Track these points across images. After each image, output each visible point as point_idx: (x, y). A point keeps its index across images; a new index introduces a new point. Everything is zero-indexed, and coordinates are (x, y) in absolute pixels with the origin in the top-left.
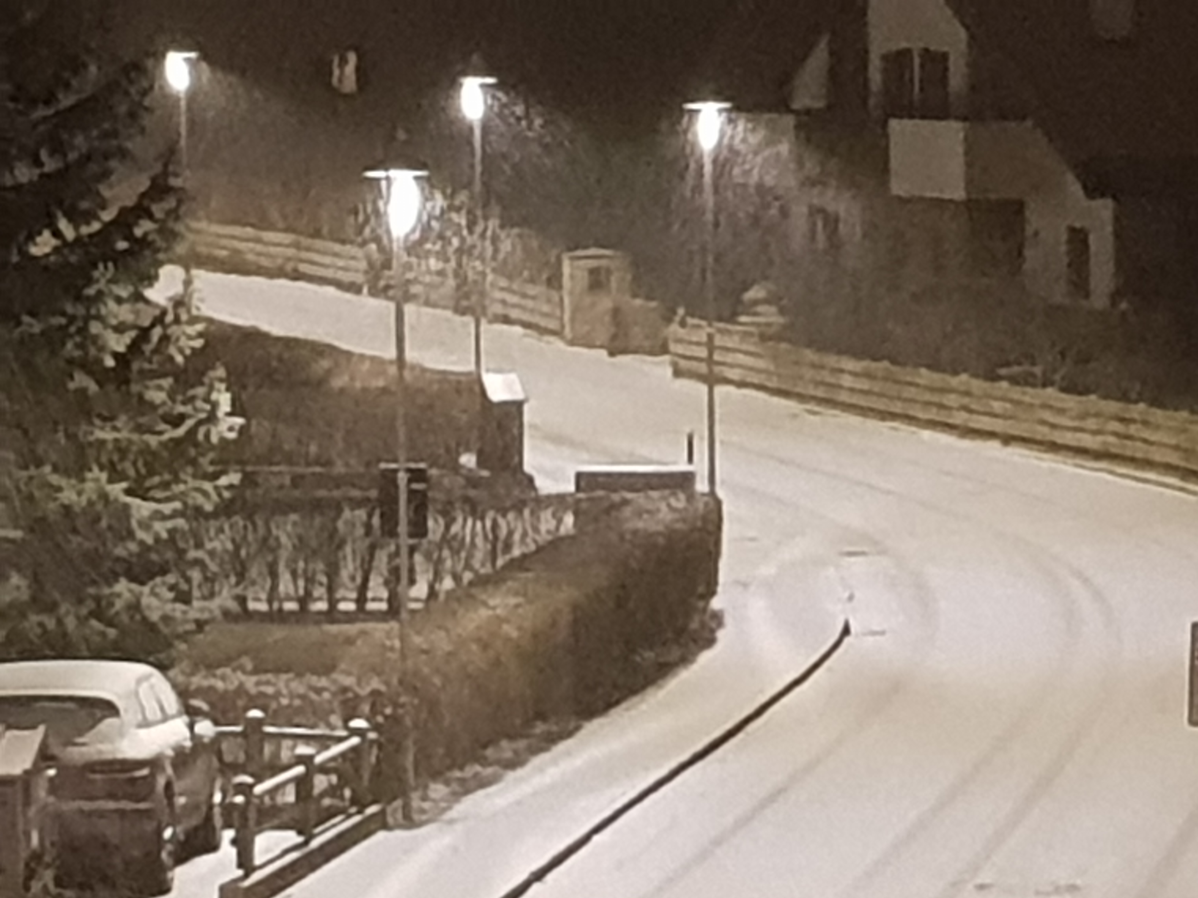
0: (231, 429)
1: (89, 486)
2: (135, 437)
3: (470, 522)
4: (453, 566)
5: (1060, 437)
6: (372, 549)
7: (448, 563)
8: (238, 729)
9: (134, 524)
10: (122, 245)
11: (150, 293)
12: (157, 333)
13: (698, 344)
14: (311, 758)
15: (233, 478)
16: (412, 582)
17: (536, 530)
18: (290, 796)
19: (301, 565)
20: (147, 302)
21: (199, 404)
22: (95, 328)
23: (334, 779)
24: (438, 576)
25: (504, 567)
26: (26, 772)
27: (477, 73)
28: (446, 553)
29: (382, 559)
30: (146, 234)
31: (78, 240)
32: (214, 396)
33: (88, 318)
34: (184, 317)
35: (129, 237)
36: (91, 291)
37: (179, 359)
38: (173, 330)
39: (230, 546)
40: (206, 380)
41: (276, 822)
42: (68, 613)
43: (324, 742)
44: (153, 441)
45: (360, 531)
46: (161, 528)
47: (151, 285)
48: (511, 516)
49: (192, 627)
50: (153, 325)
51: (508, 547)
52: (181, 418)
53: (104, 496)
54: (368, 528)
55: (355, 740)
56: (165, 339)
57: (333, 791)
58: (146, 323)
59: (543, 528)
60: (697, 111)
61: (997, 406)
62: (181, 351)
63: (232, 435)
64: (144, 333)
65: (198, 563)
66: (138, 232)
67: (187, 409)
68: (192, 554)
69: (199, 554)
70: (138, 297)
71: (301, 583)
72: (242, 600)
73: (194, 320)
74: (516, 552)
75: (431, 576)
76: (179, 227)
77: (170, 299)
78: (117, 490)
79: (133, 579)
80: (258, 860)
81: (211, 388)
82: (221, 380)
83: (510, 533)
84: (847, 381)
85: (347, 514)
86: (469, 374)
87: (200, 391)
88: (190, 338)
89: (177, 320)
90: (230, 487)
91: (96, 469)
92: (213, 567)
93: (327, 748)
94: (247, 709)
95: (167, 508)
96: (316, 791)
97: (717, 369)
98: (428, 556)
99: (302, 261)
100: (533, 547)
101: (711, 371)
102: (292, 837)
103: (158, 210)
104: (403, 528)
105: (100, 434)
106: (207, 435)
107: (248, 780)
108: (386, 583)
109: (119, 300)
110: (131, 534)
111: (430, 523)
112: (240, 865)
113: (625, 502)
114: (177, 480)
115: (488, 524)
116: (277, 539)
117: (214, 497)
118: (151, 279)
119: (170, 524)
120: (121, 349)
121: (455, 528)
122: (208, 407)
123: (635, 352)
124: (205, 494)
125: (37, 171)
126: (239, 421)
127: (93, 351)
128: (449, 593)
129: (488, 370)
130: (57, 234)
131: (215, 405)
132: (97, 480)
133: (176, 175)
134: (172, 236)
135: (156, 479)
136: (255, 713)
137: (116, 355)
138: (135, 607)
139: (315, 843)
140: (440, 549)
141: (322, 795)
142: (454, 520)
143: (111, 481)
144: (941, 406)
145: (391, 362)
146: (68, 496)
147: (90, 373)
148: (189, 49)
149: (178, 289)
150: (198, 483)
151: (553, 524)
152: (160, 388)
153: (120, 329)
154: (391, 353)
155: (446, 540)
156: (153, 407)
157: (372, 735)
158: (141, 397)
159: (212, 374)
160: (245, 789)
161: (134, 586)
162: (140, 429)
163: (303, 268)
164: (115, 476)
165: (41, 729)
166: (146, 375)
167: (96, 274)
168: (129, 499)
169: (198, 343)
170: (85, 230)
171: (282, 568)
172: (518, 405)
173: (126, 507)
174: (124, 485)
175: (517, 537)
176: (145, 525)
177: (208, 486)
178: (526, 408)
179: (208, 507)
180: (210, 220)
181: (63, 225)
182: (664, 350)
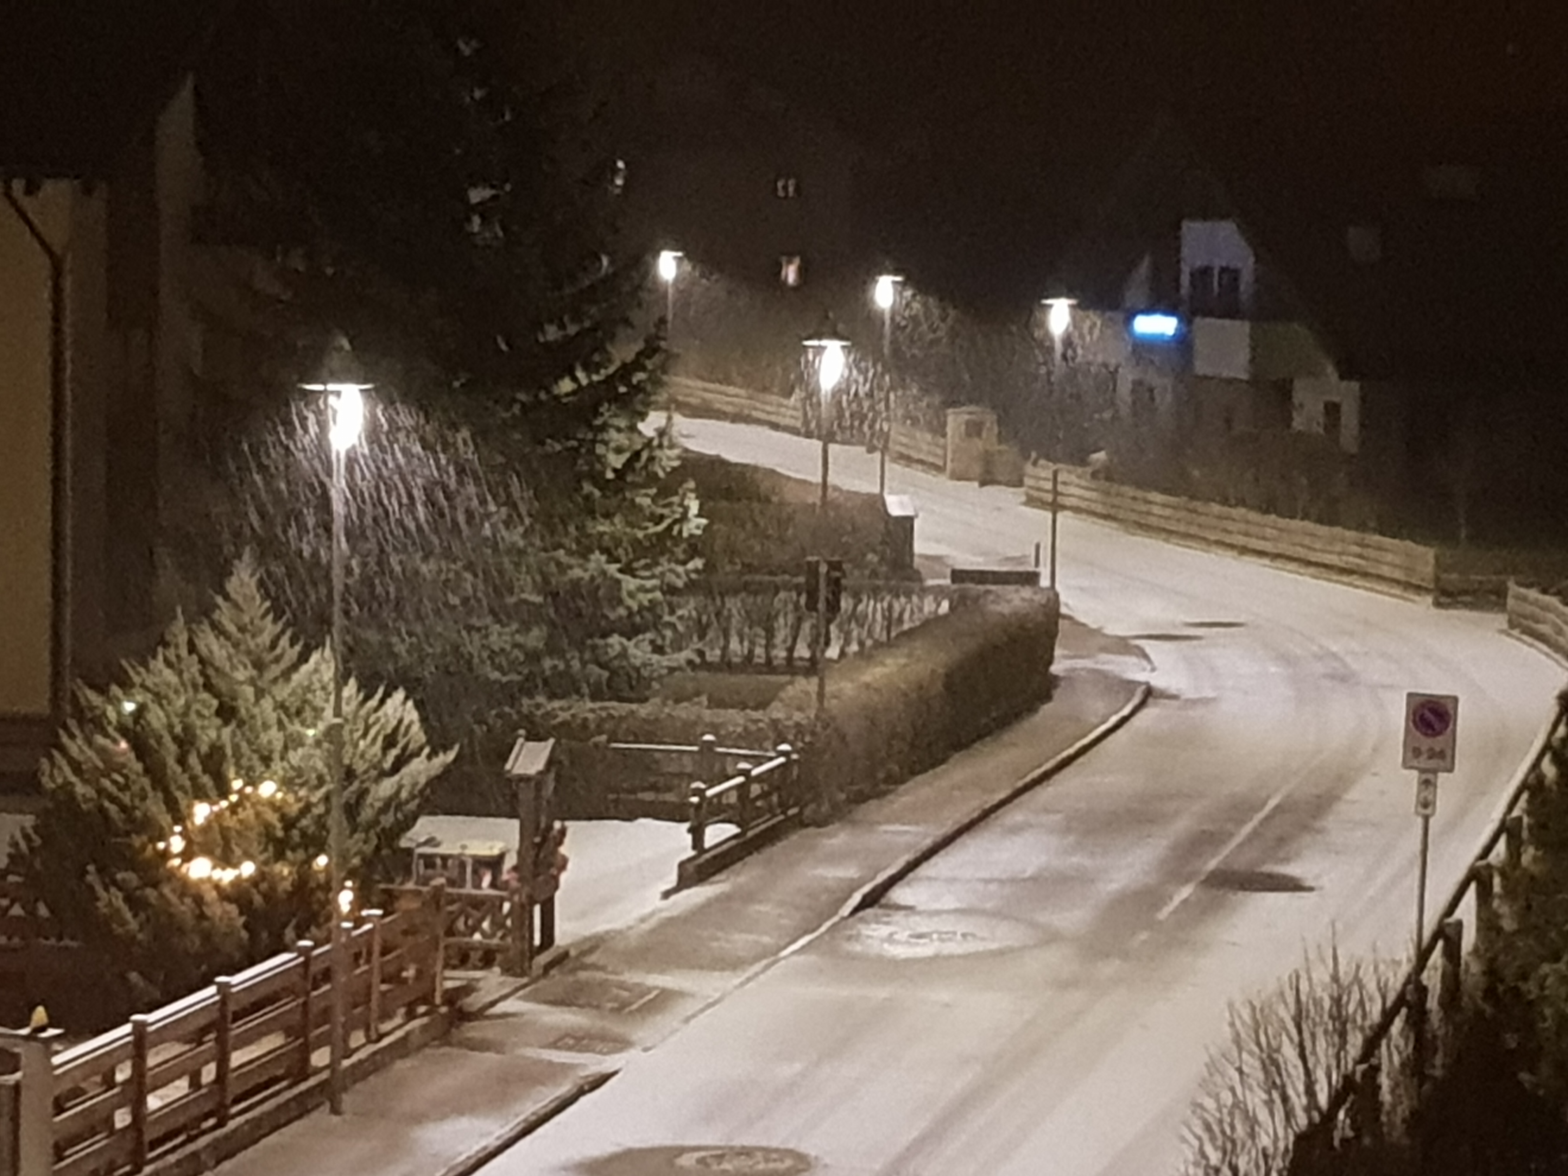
0: (698, 527)
1: (592, 565)
2: (628, 530)
3: (872, 603)
4: (859, 634)
5: (1314, 557)
6: (799, 620)
7: (855, 634)
8: (695, 748)
9: (624, 594)
10: (622, 389)
11: (641, 426)
12: (645, 455)
13: (1045, 479)
14: (749, 771)
15: (698, 563)
16: (827, 643)
17: (921, 610)
18: (733, 798)
19: (746, 630)
20: (640, 433)
21: (676, 508)
22: (600, 449)
23: (766, 788)
24: (847, 642)
25: (897, 636)
26: (540, 773)
27: (889, 273)
28: (853, 625)
29: (806, 626)
30: (639, 382)
31: (591, 384)
32: (686, 502)
33: (594, 442)
34: (666, 443)
35: (629, 384)
36: (598, 422)
37: (661, 474)
38: (658, 453)
39: (694, 614)
40: (681, 491)
41: (721, 817)
42: (573, 658)
43: (758, 761)
44: (640, 534)
45: (790, 607)
46: (645, 598)
47: (643, 420)
48: (903, 600)
49: (664, 672)
50: (642, 449)
51: (900, 620)
52: (662, 518)
53: (604, 573)
54: (797, 606)
55: (782, 760)
56: (651, 459)
57: (764, 795)
58: (639, 447)
59: (926, 609)
60: (1050, 306)
61: (1269, 532)
62: (664, 469)
63: (699, 532)
64: (637, 455)
65: (672, 626)
66: (635, 381)
67: (666, 511)
68: (667, 618)
69: (673, 619)
70: (633, 428)
71: (746, 643)
72: (701, 653)
73: (672, 446)
74: (906, 626)
75: (842, 642)
76: (665, 378)
77: (656, 430)
78: (613, 568)
79: (622, 634)
80: (707, 845)
81: (684, 496)
82: (691, 491)
83: (901, 614)
84: (1156, 510)
85: (782, 595)
86: (874, 495)
87: (676, 499)
88: (669, 459)
89: (660, 446)
90: (696, 571)
91: (597, 552)
92: (681, 628)
93: (761, 764)
94: (703, 734)
95: (649, 584)
96: (753, 795)
97: (1060, 499)
98: (840, 628)
99: (756, 409)
100: (918, 623)
101: (1055, 500)
102: (732, 829)
103: (649, 364)
104: (821, 606)
105: (601, 528)
106: (680, 532)
107: (703, 786)
108: (809, 646)
109: (619, 430)
110: (620, 602)
111: (843, 604)
112: (694, 847)
113: (988, 592)
114: (657, 564)
115: (885, 605)
116: (730, 610)
117: (685, 578)
118: (643, 416)
119: (650, 596)
120: (619, 466)
121: (861, 607)
122: (680, 510)
123: (999, 483)
124: (678, 576)
125: (561, 333)
126: (704, 521)
127: (598, 466)
128: (855, 654)
129: (890, 493)
130: (575, 379)
131: (686, 509)
132: (598, 561)
133: (664, 339)
134: (658, 383)
135: (643, 562)
136: (708, 737)
137: (615, 470)
138: (624, 654)
139: (750, 834)
140: (850, 622)
141: (758, 798)
142: (860, 601)
143: (609, 562)
144: (1226, 531)
145: (817, 485)
146: (577, 573)
147: (596, 485)
148: (677, 250)
149: (663, 422)
150: (673, 565)
151: (934, 606)
152: (647, 495)
153: (619, 451)
154: (818, 479)
155: (853, 616)
156: (640, 508)
157: (795, 756)
158: (633, 501)
159: (685, 486)
160: (699, 792)
161: (624, 641)
162: (632, 525)
163: (755, 414)
164: (613, 559)
165: (551, 741)
166: (636, 486)
167: (601, 410)
168: (619, 576)
169: (676, 463)
170: (595, 378)
171: (733, 632)
172: (910, 520)
173: (618, 582)
174: (618, 566)
175: (906, 616)
176: (631, 595)
177: (680, 569)
178: (917, 524)
179: (680, 583)
180: (688, 376)
181: (580, 375)
182: (1019, 483)
